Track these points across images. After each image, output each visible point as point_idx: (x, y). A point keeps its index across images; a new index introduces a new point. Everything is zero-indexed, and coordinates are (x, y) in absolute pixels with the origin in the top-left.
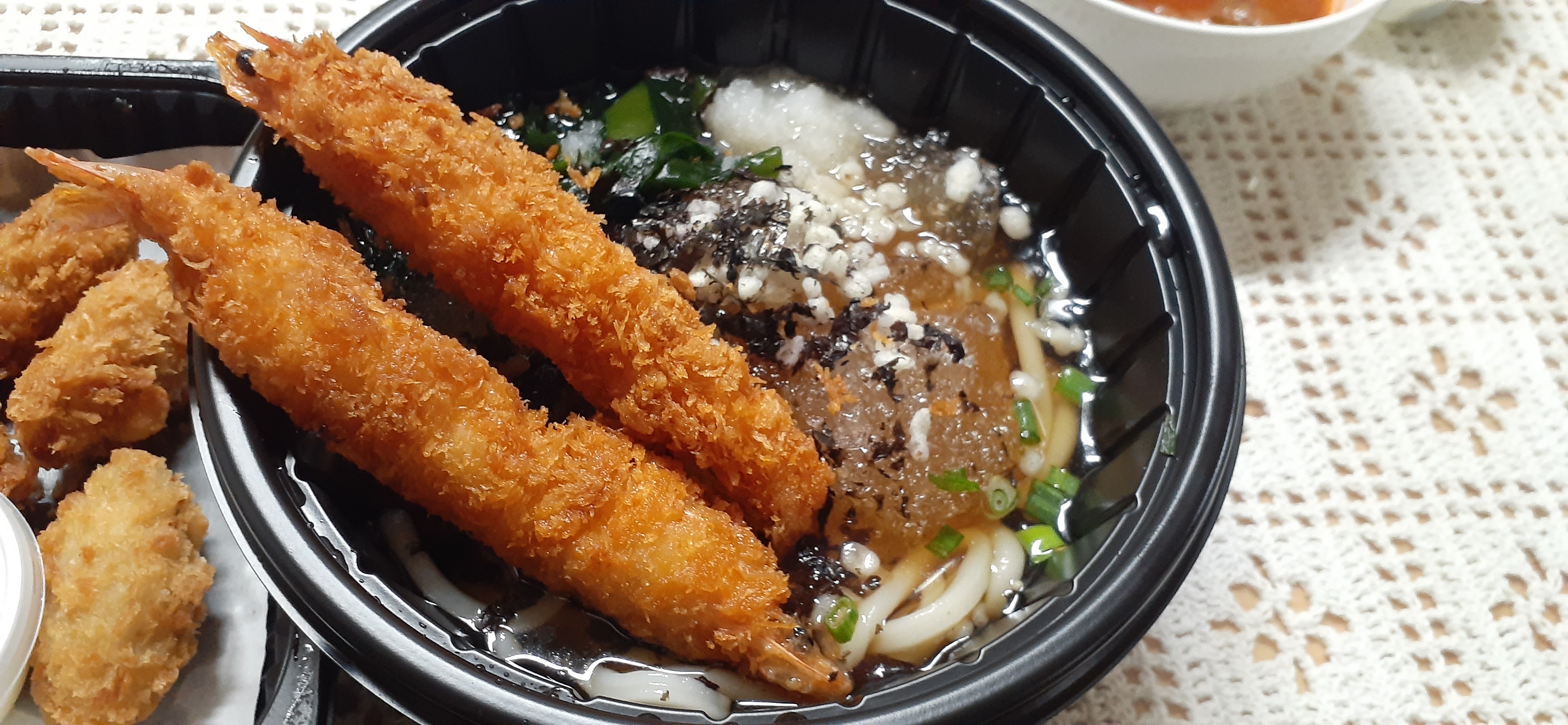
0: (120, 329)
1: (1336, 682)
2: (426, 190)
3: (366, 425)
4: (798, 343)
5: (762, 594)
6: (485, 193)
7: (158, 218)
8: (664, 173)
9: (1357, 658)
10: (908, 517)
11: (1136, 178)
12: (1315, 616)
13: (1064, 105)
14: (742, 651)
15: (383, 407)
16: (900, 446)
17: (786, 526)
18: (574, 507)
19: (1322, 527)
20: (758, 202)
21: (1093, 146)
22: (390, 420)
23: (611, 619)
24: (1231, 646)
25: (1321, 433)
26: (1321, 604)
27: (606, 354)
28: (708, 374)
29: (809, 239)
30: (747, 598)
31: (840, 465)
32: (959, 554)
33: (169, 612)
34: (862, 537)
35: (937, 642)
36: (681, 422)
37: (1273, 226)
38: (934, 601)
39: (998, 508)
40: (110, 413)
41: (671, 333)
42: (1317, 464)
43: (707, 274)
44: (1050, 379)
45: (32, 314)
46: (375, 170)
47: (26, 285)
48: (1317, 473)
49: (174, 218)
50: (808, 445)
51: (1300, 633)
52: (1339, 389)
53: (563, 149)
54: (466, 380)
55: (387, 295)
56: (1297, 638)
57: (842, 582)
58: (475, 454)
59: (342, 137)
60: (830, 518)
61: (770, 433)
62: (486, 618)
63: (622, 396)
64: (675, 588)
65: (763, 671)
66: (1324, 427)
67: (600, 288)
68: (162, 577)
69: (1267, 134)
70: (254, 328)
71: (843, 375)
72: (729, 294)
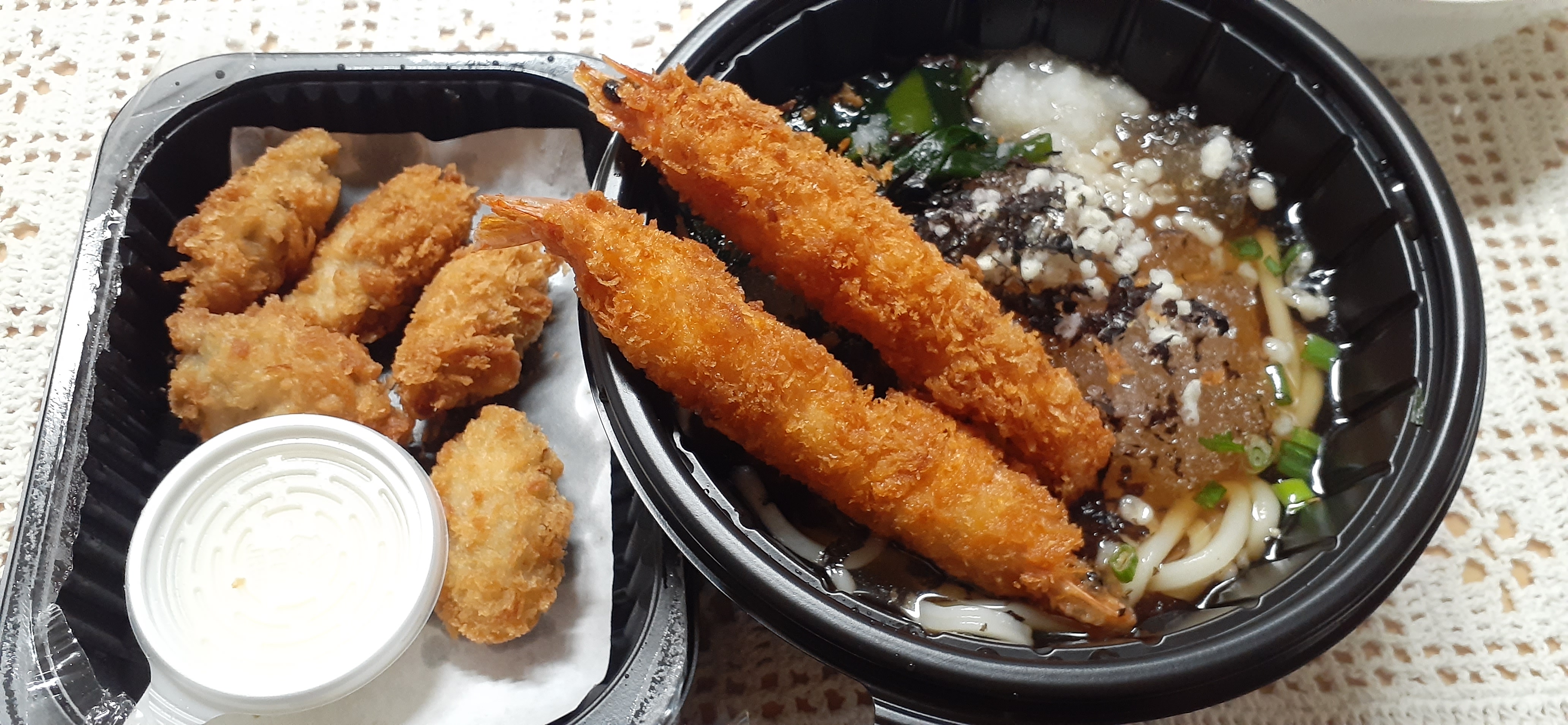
0: (480, 303)
1: (1539, 602)
2: (776, 208)
3: (742, 408)
4: (1075, 321)
5: (1063, 545)
6: (825, 209)
7: (576, 246)
8: (947, 166)
9: (1560, 581)
10: (1180, 475)
11: (1383, 162)
12: (1521, 543)
13: (1315, 92)
14: (1045, 590)
15: (756, 394)
16: (1173, 413)
17: (1075, 484)
18: (902, 472)
19: (1528, 461)
20: (1036, 190)
21: (1342, 130)
22: (760, 404)
23: (930, 561)
24: (1442, 569)
25: (1529, 372)
26: (1527, 532)
27: (923, 342)
28: (1013, 360)
29: (1081, 223)
30: (1050, 548)
31: (1120, 430)
32: (1222, 507)
33: (546, 544)
34: (1138, 491)
35: (1207, 583)
36: (990, 400)
37: (1484, 169)
38: (1204, 547)
39: (1257, 464)
40: (478, 375)
41: (980, 324)
42: (1524, 401)
43: (994, 259)
44: (1298, 345)
45: (397, 286)
46: (733, 191)
47: (392, 263)
48: (1524, 409)
49: (587, 244)
50: (1094, 416)
51: (1507, 558)
52: (1547, 329)
53: (854, 141)
54: (816, 368)
55: (749, 297)
56: (1503, 562)
57: (1122, 531)
58: (826, 429)
59: (706, 164)
60: (1108, 475)
61: (1063, 408)
62: (826, 558)
63: (936, 374)
64: (989, 540)
65: (1062, 607)
66: (1532, 365)
67: (920, 287)
68: (538, 515)
69: (1478, 75)
70: (657, 334)
71: (1119, 349)
72: (1012, 274)
